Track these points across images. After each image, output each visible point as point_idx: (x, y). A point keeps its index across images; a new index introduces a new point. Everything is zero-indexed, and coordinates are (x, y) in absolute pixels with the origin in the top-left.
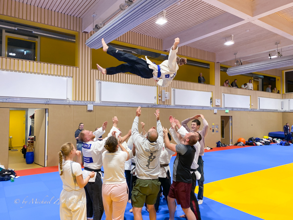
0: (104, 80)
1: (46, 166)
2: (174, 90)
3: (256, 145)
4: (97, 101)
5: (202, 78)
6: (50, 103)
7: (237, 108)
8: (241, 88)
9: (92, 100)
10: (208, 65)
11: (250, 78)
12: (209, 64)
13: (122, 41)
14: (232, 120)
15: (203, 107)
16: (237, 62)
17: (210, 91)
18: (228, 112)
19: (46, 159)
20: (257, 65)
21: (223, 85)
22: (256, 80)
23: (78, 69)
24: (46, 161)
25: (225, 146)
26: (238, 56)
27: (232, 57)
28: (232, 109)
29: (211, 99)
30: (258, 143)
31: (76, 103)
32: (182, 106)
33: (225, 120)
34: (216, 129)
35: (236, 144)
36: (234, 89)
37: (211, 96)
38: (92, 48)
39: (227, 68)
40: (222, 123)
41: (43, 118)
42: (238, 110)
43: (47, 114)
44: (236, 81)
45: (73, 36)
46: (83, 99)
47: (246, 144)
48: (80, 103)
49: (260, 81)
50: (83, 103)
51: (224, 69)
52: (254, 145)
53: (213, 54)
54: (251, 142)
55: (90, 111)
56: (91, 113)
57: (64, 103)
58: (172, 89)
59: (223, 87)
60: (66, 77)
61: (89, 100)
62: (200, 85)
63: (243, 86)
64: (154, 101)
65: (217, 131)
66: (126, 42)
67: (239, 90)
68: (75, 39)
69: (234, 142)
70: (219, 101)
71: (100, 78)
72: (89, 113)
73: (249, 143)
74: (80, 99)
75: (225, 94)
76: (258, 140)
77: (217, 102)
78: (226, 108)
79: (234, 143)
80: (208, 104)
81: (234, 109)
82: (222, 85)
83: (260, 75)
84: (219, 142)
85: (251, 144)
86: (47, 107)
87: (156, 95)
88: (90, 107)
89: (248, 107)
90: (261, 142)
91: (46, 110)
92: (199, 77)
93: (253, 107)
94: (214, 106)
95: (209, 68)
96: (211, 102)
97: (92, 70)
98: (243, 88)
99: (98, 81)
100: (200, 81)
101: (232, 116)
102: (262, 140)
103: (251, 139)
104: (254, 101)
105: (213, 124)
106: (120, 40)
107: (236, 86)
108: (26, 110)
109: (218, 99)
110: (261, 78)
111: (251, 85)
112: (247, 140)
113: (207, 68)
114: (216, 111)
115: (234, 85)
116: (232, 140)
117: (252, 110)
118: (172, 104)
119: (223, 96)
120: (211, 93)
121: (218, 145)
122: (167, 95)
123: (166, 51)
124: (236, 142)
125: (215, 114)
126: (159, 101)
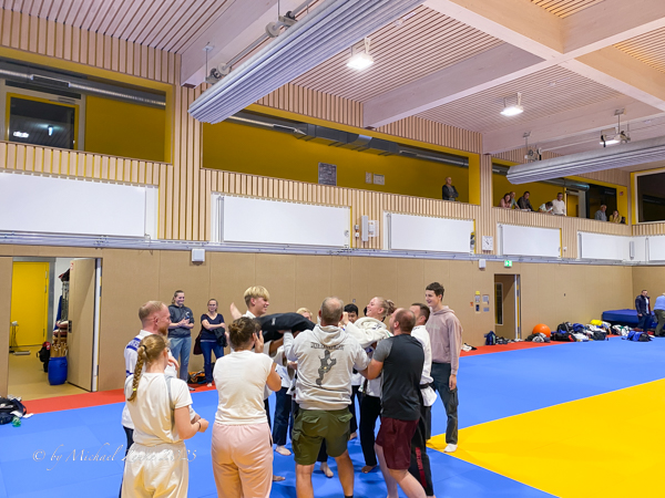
0: (229, 193)
1: (95, 389)
2: (389, 216)
3: (575, 340)
4: (214, 240)
5: (451, 190)
6: (106, 245)
7: (531, 257)
8: (539, 211)
9: (202, 238)
10: (465, 159)
11: (561, 190)
12: (467, 158)
13: (271, 105)
14: (519, 284)
15: (454, 254)
16: (530, 153)
17: (470, 219)
18: (511, 265)
19: (95, 373)
20: (574, 160)
21: (500, 206)
22: (571, 193)
23: (170, 167)
24: (95, 379)
25: (505, 342)
26: (532, 140)
27: (519, 143)
28: (521, 258)
29: (472, 236)
30: (580, 336)
31: (167, 245)
32: (407, 252)
33: (504, 285)
34: (483, 304)
35: (530, 339)
36: (523, 214)
37: (473, 230)
38: (202, 120)
39: (508, 167)
40: (498, 289)
41: (89, 278)
42: (534, 260)
43: (99, 270)
44: (528, 197)
45: (161, 95)
46: (182, 237)
47: (552, 339)
48: (173, 245)
49: (582, 195)
50: (180, 245)
51: (500, 169)
52: (569, 340)
53: (476, 136)
54: (563, 334)
55: (198, 263)
56: (200, 267)
57: (139, 244)
58: (385, 214)
59: (498, 210)
60: (143, 185)
61: (195, 238)
62: (447, 204)
63: (544, 207)
64: (344, 241)
65: (487, 309)
66: (281, 107)
67: (534, 215)
68: (164, 101)
69: (526, 334)
70: (491, 240)
71: (220, 189)
72: (196, 267)
73: (559, 335)
74: (176, 237)
75: (504, 226)
76: (578, 328)
77: (486, 243)
78: (507, 257)
79: (525, 336)
80: (466, 248)
81: (525, 260)
82: (497, 204)
83: (581, 183)
84: (492, 333)
85: (565, 339)
86: (98, 253)
87: (348, 228)
88: (198, 254)
89: (557, 254)
90: (585, 334)
91: (97, 262)
92: (445, 187)
93: (566, 255)
94: (479, 252)
95: (467, 167)
96: (472, 243)
97: (203, 171)
98: (545, 212)
99: (217, 196)
100: (445, 196)
101: (519, 275)
102: (588, 328)
103: (562, 327)
104: (569, 240)
105: (478, 293)
106: (266, 103)
107: (529, 206)
108: (51, 260)
109: (488, 235)
110: (582, 189)
111: (561, 206)
112: (554, 330)
113: (463, 166)
114: (482, 263)
115: (524, 204)
116: (520, 329)
117: (565, 261)
118: (385, 247)
119: (498, 230)
120: (472, 222)
121: (489, 340)
122: (372, 228)
123: (370, 128)
124: (530, 334)
125: (482, 269)
126: (354, 240)
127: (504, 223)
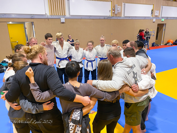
2: (125, 5)
4: (67, 15)
6: (34, 17)
7: (171, 17)
9: (63, 14)
14: (165, 26)
15: (145, 17)
17: (152, 5)
18: (163, 20)
25: (158, 46)
28: (167, 18)
29: (152, 11)
31: (53, 17)
32: (129, 17)
33: (160, 27)
34: (153, 34)
35: (166, 44)
36: (171, 2)
37: (152, 8)
40: (158, 28)
43: (33, 26)
46: (57, 14)
47: (173, 44)
48: (55, 17)
50: (57, 17)
55: (63, 23)
56: (64, 24)
57: (44, 17)
58: (123, 4)
59: (162, 1)
61: (61, 14)
64: (109, 14)
67: (174, 2)
69: (165, 43)
70: (158, 12)
72: (62, 24)
73: (176, 43)
74: (55, 14)
75: (163, 7)
77: (156, 13)
78: (163, 18)
80: (149, 15)
81: (169, 18)
84: (154, 43)
86: (32, 20)
87: (110, 9)
88: (63, 20)
91: (32, 23)
94: (154, 16)
96: (152, 13)
101: (166, 24)
105: (151, 30)
109: (157, 10)
112: (174, 41)
114: (154, 20)
116: (163, 41)
118: (123, 16)
119: (161, 8)
120: (153, 6)
121: (153, 45)
122: (119, 9)
124: (166, 43)
125: (154, 22)
126: (112, 14)
127: (164, 5)
